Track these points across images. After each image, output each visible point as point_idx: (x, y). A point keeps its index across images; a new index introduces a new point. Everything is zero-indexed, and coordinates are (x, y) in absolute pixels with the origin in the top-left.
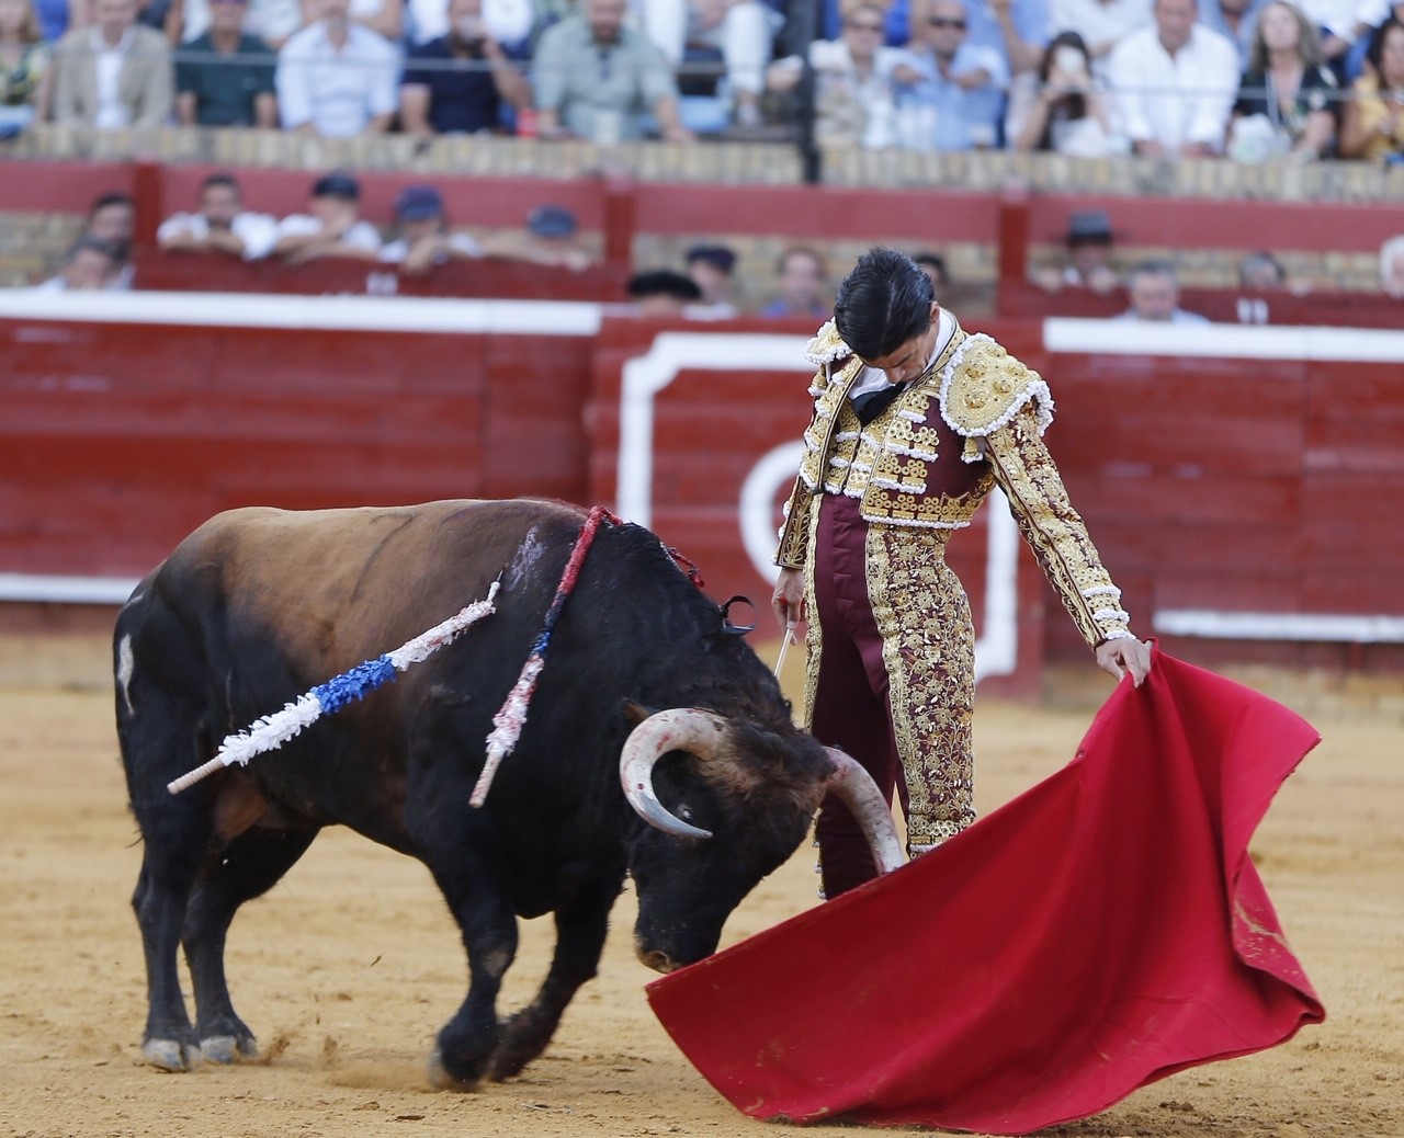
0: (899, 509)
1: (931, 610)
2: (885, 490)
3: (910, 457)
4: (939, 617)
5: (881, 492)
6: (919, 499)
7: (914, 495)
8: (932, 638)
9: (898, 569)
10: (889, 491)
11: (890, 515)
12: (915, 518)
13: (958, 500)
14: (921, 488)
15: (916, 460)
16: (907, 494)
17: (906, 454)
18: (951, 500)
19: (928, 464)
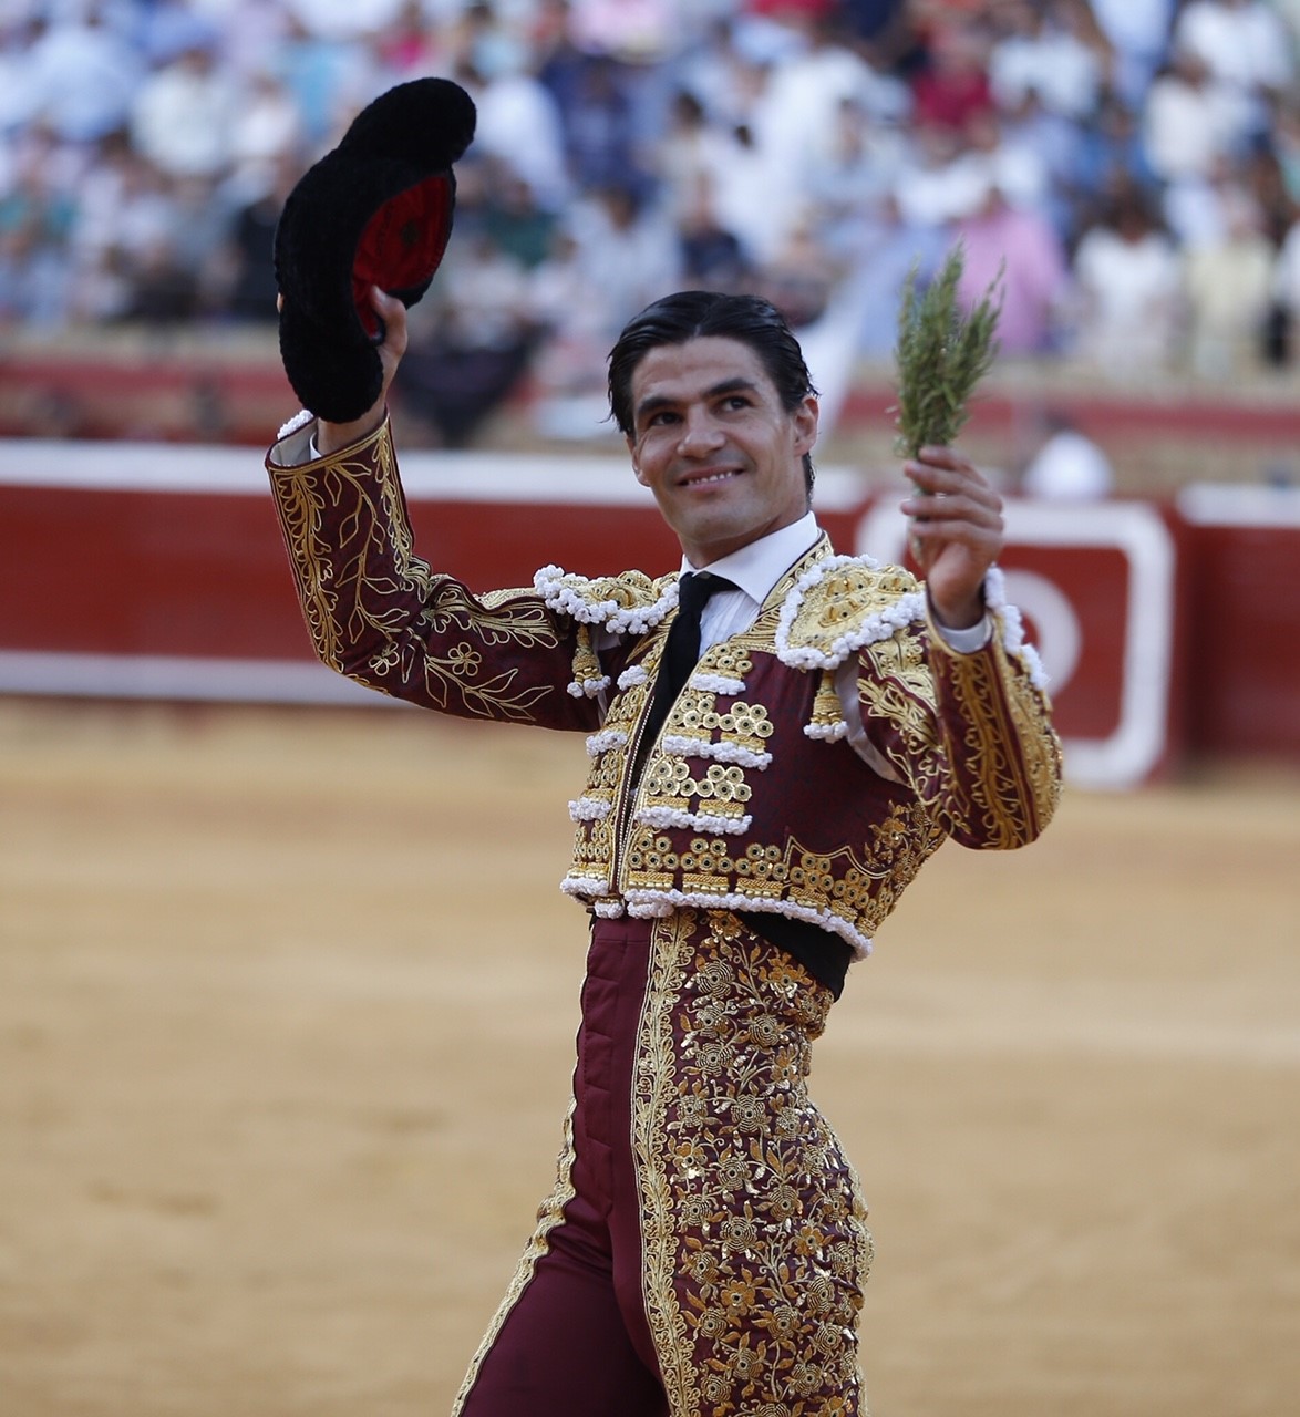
0: (696, 871)
1: (741, 1195)
2: (664, 832)
3: (712, 760)
4: (756, 1214)
5: (655, 837)
6: (736, 844)
7: (726, 836)
8: (738, 1259)
9: (689, 1092)
10: (671, 831)
11: (678, 885)
12: (731, 890)
13: (826, 859)
14: (740, 824)
15: (726, 765)
16: (708, 836)
17: (704, 753)
18: (807, 855)
19: (751, 774)
